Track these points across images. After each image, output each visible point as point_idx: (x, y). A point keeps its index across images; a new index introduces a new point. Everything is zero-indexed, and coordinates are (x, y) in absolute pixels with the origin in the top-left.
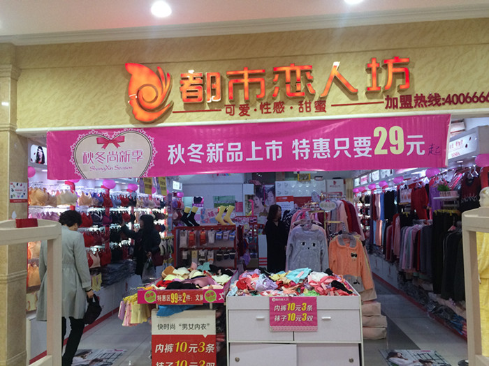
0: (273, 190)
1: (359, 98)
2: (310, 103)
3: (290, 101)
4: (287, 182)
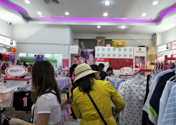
0: (93, 53)
4: (104, 47)
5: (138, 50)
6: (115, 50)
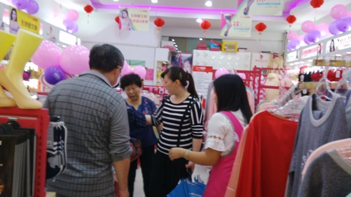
0: (190, 60)
4: (207, 52)
5: (259, 58)
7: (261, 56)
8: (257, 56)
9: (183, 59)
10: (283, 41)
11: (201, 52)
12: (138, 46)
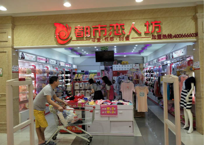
0: (112, 68)
1: (142, 35)
2: (123, 37)
3: (116, 37)
4: (117, 65)
5: (135, 66)
6: (122, 66)
7: (136, 65)
8: (134, 65)
9: (109, 68)
10: (143, 59)
11: (115, 65)
12: (94, 66)
